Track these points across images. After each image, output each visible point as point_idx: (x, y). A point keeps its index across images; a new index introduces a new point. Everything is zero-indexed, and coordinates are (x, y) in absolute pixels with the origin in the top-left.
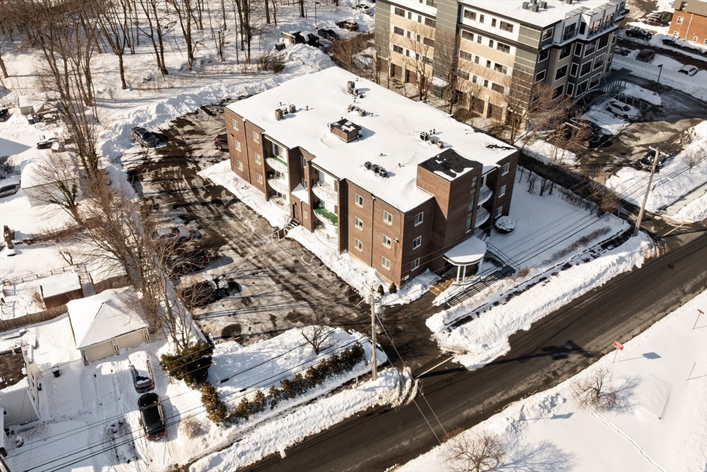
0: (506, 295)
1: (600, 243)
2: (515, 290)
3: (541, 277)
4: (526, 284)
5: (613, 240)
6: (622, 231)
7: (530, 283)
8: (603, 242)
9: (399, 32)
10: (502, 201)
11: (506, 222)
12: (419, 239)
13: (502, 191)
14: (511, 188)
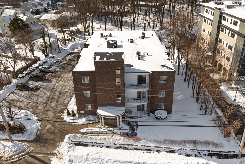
0: (118, 146)
1: (209, 151)
2: (126, 146)
3: (148, 148)
4: (135, 147)
5: (222, 154)
6: (234, 152)
7: (138, 147)
8: (212, 151)
9: (204, 30)
10: (164, 100)
11: (162, 114)
12: (89, 92)
13: (162, 94)
14: (170, 94)
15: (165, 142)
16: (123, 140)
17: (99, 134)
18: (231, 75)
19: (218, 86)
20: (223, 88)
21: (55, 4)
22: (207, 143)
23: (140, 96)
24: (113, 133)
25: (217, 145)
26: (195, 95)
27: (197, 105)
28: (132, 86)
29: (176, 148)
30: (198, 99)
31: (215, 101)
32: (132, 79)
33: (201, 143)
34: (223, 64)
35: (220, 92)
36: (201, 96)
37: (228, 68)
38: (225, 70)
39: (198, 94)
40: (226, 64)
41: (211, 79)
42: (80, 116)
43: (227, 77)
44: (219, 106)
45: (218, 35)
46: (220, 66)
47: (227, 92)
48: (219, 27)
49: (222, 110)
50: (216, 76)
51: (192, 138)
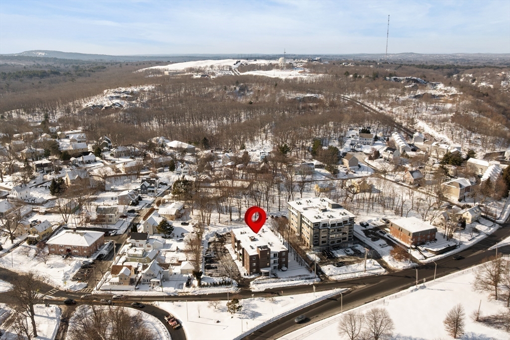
3: (284, 281)
4: (279, 281)
9: (292, 219)
10: (284, 263)
11: (284, 268)
12: (255, 264)
13: (284, 260)
14: (287, 260)
15: (289, 277)
16: (274, 280)
17: (263, 279)
18: (310, 247)
19: (305, 253)
20: (307, 254)
21: (145, 190)
22: (304, 275)
23: (275, 262)
24: (269, 278)
25: (308, 276)
26: (296, 259)
27: (298, 263)
28: (272, 258)
29: (294, 279)
30: (297, 261)
31: (305, 260)
32: (272, 255)
33: (302, 276)
34: (306, 240)
35: (307, 256)
36: (299, 259)
37: (309, 243)
38: (308, 244)
39: (297, 258)
40: (308, 241)
41: (301, 250)
42: (251, 275)
43: (309, 247)
44: (306, 262)
45: (301, 225)
46: (305, 241)
47: (310, 255)
48: (301, 221)
49: (308, 263)
50: (304, 248)
51: (299, 275)
